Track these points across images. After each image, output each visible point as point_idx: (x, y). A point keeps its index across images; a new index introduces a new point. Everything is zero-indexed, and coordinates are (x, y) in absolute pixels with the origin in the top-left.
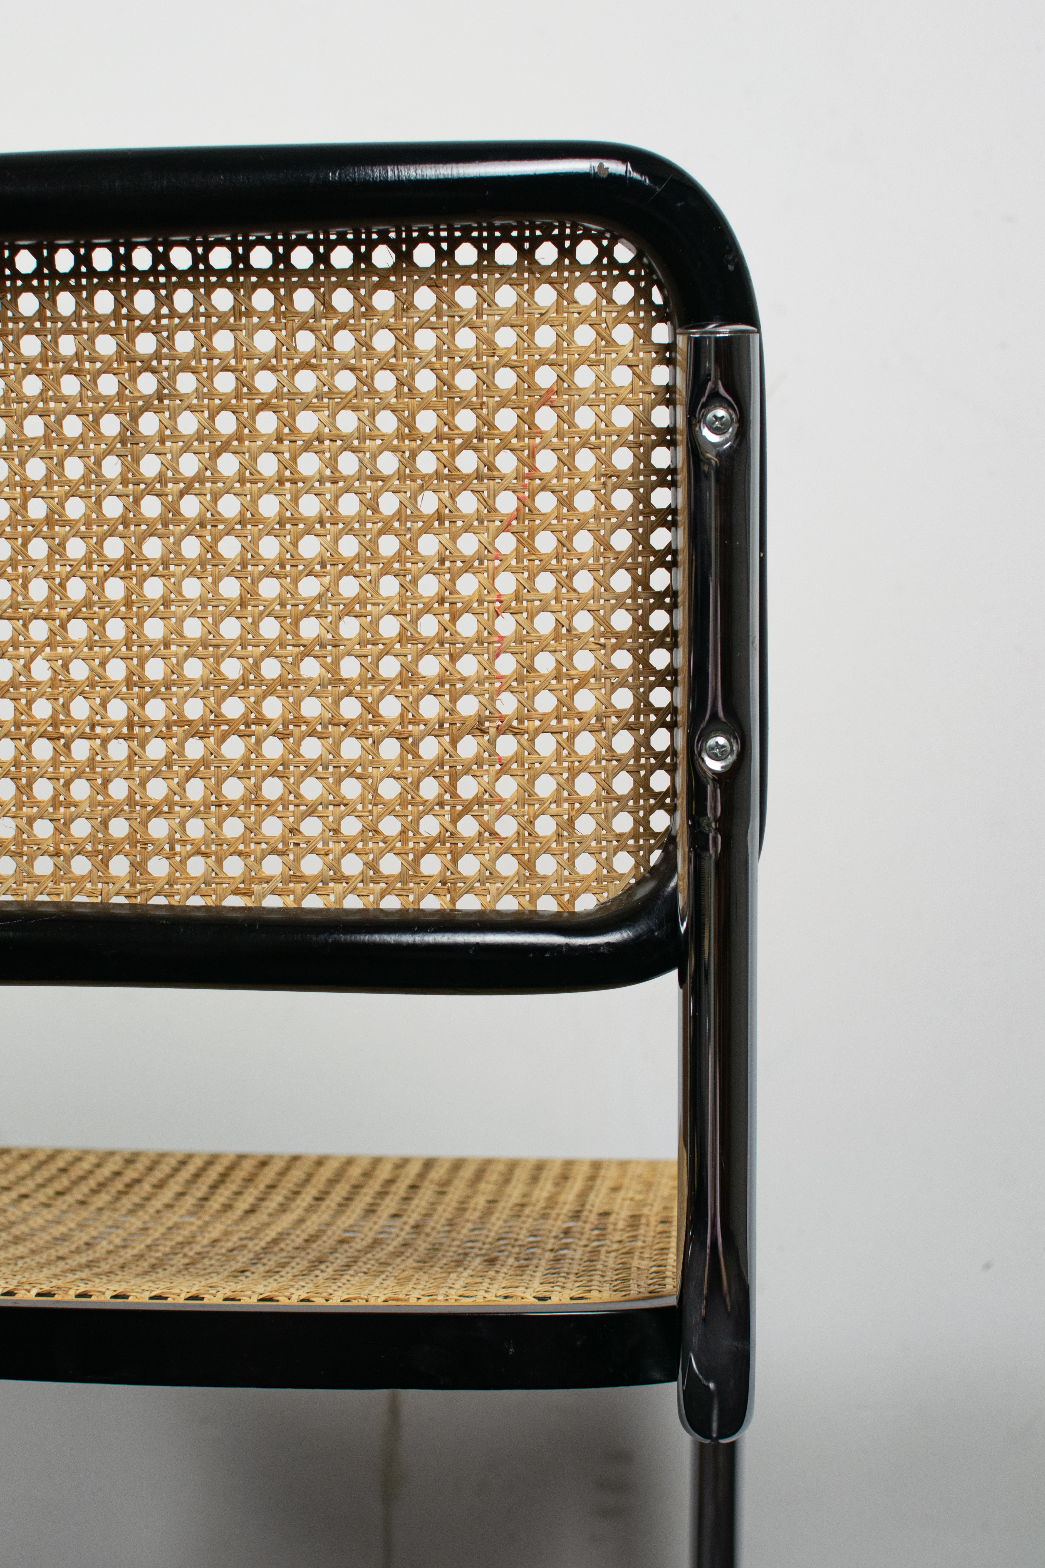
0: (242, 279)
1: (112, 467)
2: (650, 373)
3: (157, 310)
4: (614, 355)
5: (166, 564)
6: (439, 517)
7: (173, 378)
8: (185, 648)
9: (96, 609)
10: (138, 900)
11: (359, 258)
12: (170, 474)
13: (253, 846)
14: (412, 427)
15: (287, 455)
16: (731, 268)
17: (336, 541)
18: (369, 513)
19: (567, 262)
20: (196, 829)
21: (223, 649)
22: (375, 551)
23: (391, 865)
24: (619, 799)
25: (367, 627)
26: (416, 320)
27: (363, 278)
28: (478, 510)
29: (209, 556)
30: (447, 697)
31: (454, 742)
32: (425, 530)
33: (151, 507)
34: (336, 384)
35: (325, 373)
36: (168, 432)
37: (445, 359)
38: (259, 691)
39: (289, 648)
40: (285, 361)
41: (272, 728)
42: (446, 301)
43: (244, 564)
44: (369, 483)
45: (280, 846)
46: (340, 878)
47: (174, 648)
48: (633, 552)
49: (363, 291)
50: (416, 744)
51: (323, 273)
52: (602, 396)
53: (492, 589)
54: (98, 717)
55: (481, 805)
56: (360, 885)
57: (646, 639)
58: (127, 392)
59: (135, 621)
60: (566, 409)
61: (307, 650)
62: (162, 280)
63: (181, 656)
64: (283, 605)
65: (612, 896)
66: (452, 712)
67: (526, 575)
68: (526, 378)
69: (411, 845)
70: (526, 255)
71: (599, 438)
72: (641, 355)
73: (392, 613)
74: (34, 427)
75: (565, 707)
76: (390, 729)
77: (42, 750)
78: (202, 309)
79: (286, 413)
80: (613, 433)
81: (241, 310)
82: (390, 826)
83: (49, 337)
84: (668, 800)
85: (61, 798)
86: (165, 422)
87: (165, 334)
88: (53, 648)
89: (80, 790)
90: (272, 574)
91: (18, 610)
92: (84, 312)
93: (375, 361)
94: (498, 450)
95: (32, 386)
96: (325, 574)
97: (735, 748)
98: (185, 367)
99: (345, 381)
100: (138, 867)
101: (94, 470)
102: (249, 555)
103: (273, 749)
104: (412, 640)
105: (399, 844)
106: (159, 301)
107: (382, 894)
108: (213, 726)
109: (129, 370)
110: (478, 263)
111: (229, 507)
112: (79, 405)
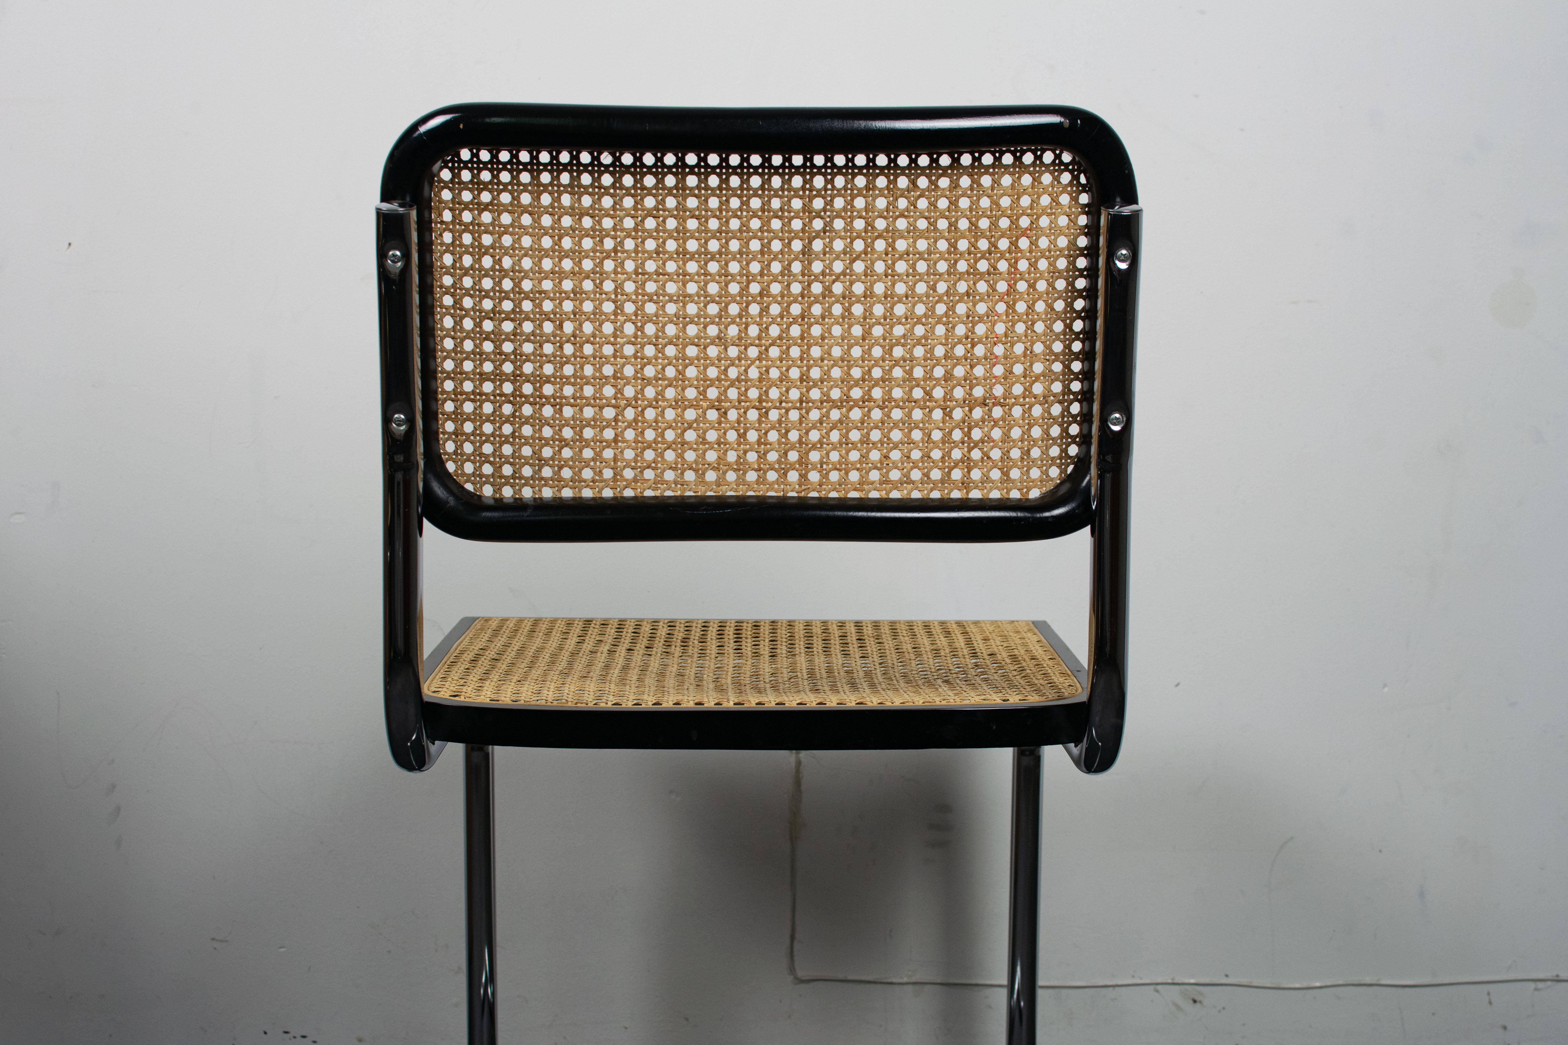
0: (871, 171)
1: (796, 267)
2: (1077, 219)
3: (825, 186)
4: (1060, 210)
5: (823, 319)
6: (968, 294)
7: (832, 221)
8: (832, 362)
9: (784, 341)
10: (803, 494)
11: (932, 161)
12: (828, 271)
13: (864, 465)
14: (956, 248)
15: (890, 262)
16: (1127, 172)
17: (914, 306)
18: (931, 292)
19: (1038, 162)
20: (834, 456)
21: (852, 362)
22: (933, 312)
23: (936, 475)
24: (1053, 439)
25: (928, 351)
26: (960, 193)
27: (934, 171)
28: (987, 291)
29: (847, 314)
30: (968, 387)
31: (970, 411)
32: (960, 300)
33: (817, 288)
34: (917, 225)
35: (912, 220)
36: (828, 249)
37: (974, 213)
38: (870, 384)
39: (887, 362)
40: (891, 214)
41: (877, 404)
42: (976, 183)
43: (865, 319)
44: (932, 277)
45: (879, 465)
46: (910, 482)
47: (826, 362)
48: (1065, 312)
49: (933, 178)
50: (951, 411)
51: (913, 169)
52: (1053, 231)
53: (993, 332)
54: (784, 398)
55: (983, 443)
56: (920, 485)
57: (1070, 356)
58: (807, 228)
59: (806, 347)
60: (1034, 238)
61: (897, 363)
62: (829, 171)
63: (830, 366)
64: (884, 340)
65: (1048, 490)
66: (970, 395)
67: (1010, 324)
68: (1014, 222)
69: (947, 464)
70: (1018, 159)
71: (1050, 253)
72: (1073, 210)
73: (941, 344)
74: (755, 245)
75: (1028, 391)
76: (938, 404)
77: (753, 415)
78: (849, 186)
79: (890, 240)
80: (1058, 250)
81: (870, 187)
82: (936, 454)
83: (766, 199)
84: (1078, 440)
85: (763, 440)
86: (827, 244)
87: (829, 199)
88: (761, 361)
89: (773, 436)
90: (880, 324)
91: (742, 341)
92: (786, 186)
93: (938, 214)
94: (999, 259)
95: (755, 224)
96: (907, 324)
97: (1125, 419)
98: (838, 216)
99: (922, 224)
100: (803, 477)
101: (787, 268)
102: (868, 313)
103: (877, 414)
104: (951, 358)
105: (940, 464)
106: (827, 182)
107: (932, 490)
108: (846, 402)
109: (808, 217)
110: (994, 163)
111: (858, 288)
112: (780, 234)
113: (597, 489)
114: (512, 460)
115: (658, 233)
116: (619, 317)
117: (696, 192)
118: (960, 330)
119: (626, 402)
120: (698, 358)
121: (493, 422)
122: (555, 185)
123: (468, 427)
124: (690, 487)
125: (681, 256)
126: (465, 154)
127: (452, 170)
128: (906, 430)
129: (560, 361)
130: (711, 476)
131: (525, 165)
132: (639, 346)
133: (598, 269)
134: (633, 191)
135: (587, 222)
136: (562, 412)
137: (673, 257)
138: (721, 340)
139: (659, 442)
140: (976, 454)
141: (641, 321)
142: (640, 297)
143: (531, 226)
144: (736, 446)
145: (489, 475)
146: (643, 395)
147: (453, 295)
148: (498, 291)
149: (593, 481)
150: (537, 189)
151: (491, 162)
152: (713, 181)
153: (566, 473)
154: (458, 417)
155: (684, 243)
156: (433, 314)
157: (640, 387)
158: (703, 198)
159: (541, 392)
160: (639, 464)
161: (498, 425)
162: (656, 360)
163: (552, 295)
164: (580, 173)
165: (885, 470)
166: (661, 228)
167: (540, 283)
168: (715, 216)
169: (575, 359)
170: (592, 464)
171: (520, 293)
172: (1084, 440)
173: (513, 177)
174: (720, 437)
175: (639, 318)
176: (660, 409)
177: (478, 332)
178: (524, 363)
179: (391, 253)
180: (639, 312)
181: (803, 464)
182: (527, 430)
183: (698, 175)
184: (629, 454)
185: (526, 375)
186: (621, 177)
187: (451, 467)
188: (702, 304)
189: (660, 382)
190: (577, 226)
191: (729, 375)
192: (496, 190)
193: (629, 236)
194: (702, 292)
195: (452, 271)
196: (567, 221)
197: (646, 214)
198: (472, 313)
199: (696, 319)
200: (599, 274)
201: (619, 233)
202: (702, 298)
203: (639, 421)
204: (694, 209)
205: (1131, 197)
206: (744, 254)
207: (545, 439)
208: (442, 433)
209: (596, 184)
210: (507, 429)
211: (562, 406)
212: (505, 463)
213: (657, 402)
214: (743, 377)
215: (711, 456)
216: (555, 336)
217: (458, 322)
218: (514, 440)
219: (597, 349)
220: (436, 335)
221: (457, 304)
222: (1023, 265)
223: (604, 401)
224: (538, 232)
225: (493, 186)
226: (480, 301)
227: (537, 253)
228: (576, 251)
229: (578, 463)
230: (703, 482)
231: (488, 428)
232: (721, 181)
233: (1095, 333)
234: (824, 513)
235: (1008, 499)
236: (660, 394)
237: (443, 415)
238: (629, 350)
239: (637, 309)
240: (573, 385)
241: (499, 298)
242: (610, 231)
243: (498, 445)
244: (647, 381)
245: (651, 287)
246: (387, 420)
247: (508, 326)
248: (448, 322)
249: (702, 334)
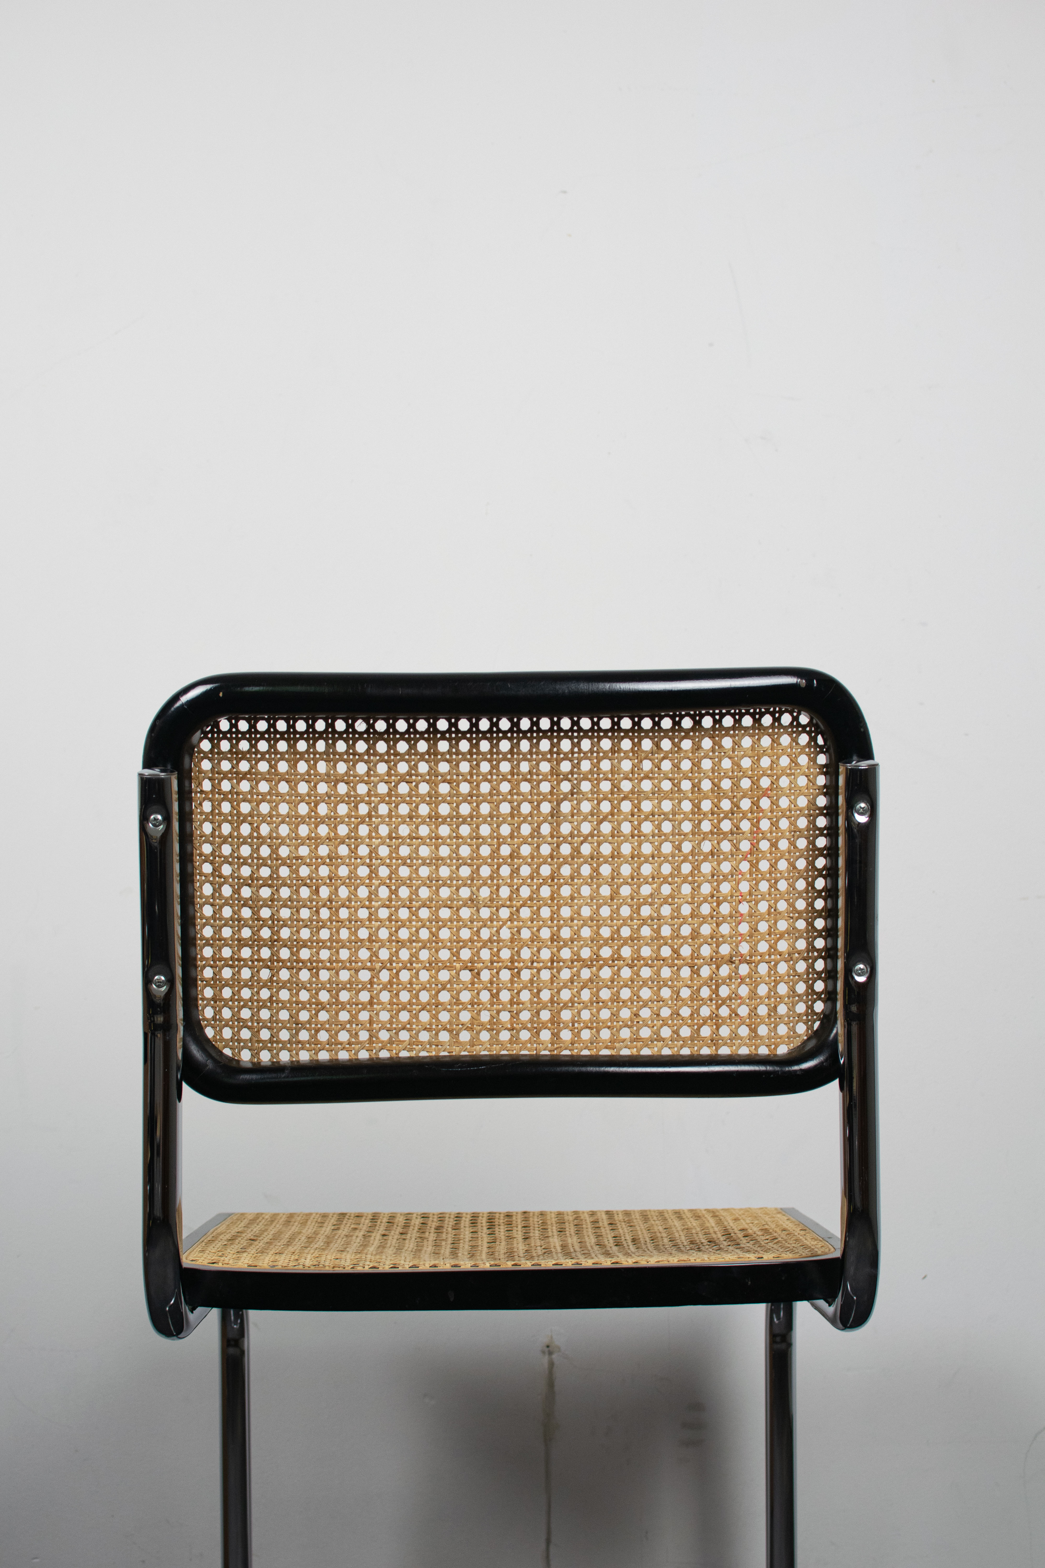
0: (616, 734)
1: (546, 829)
2: (816, 779)
3: (572, 750)
4: (799, 771)
5: (572, 879)
6: (712, 853)
7: (579, 784)
8: (582, 922)
9: (535, 902)
10: (555, 1052)
11: (675, 723)
12: (576, 832)
13: (615, 1023)
14: (699, 809)
15: (636, 823)
16: (862, 730)
17: (660, 866)
18: (677, 852)
19: (776, 724)
20: (586, 1015)
21: (601, 922)
22: (679, 871)
23: (685, 1032)
24: (799, 996)
25: (675, 909)
26: (702, 754)
27: (677, 734)
28: (731, 850)
29: (595, 874)
30: (715, 945)
31: (718, 968)
32: (705, 860)
33: (565, 849)
34: (662, 786)
35: (656, 781)
36: (575, 811)
37: (716, 774)
38: (619, 943)
39: (635, 921)
40: (636, 775)
41: (626, 963)
42: (717, 744)
43: (613, 879)
44: (677, 837)
45: (629, 1023)
46: (660, 1039)
47: (575, 922)
48: (807, 870)
49: (676, 740)
50: (698, 969)
51: (657, 731)
52: (793, 791)
53: (737, 890)
54: (535, 958)
55: (731, 1000)
56: (670, 1042)
57: (813, 913)
58: (555, 791)
59: (556, 907)
60: (775, 798)
61: (644, 922)
62: (575, 734)
63: (580, 925)
64: (632, 899)
65: (795, 1046)
66: (717, 952)
67: (754, 882)
68: (755, 783)
69: (696, 1021)
70: (757, 722)
71: (791, 812)
72: (812, 770)
73: (687, 902)
74: (505, 808)
75: (773, 949)
76: (686, 962)
77: (505, 975)
78: (595, 749)
79: (636, 802)
80: (798, 810)
81: (615, 749)
82: (685, 1012)
83: (515, 763)
84: (823, 996)
85: (515, 1000)
86: (575, 806)
87: (576, 761)
88: (512, 922)
89: (525, 996)
90: (627, 883)
91: (493, 902)
92: (534, 750)
93: (681, 775)
94: (742, 819)
95: (505, 787)
96: (654, 883)
97: (869, 970)
98: (585, 778)
99: (666, 785)
100: (556, 1035)
101: (536, 830)
102: (616, 873)
103: (626, 973)
104: (698, 916)
105: (690, 1021)
106: (574, 745)
107: (682, 1047)
108: (596, 961)
109: (556, 780)
110: (734, 725)
111: (606, 849)
112: (530, 797)
113: (353, 1052)
114: (269, 1024)
115: (411, 798)
116: (374, 881)
117: (448, 757)
118: (706, 889)
119: (380, 965)
120: (451, 920)
121: (251, 987)
122: (311, 753)
123: (227, 993)
124: (444, 1047)
125: (433, 820)
126: (224, 725)
127: (211, 740)
128: (655, 988)
129: (316, 925)
130: (465, 1036)
131: (282, 734)
132: (393, 909)
133: (353, 834)
134: (386, 757)
135: (342, 788)
136: (318, 975)
137: (425, 821)
138: (473, 902)
139: (414, 1004)
140: (724, 1011)
141: (395, 884)
142: (394, 861)
143: (288, 794)
144: (489, 1006)
145: (247, 1040)
146: (398, 957)
147: (212, 863)
148: (256, 858)
149: (350, 1043)
150: (294, 757)
151: (249, 731)
152: (464, 746)
153: (323, 1036)
154: (217, 982)
155: (437, 807)
156: (193, 882)
157: (394, 950)
158: (454, 763)
159: (298, 957)
160: (394, 1026)
161: (255, 990)
162: (410, 922)
163: (308, 861)
164: (335, 741)
165: (635, 1028)
166: (413, 793)
167: (297, 849)
168: (466, 780)
169: (331, 923)
170: (348, 1026)
171: (277, 860)
172: (830, 996)
173: (270, 746)
174: (473, 997)
175: (393, 881)
176: (414, 971)
177: (237, 899)
178: (282, 928)
179: (152, 817)
180: (393, 876)
181: (555, 1023)
182: (284, 995)
183: (449, 740)
184: (384, 1016)
185: (284, 940)
186: (375, 744)
187: (209, 1032)
188: (455, 867)
189: (414, 944)
190: (333, 792)
191: (481, 936)
192: (254, 759)
193: (383, 801)
194: (454, 855)
195: (211, 839)
196: (322, 788)
197: (399, 780)
198: (231, 880)
199: (449, 882)
200: (353, 839)
201: (373, 799)
202: (454, 861)
203: (394, 983)
204: (446, 774)
205: (868, 754)
206: (494, 817)
207: (303, 1003)
208: (201, 999)
209: (351, 751)
210: (265, 994)
211: (318, 970)
212: (262, 1027)
213: (411, 964)
214: (495, 938)
215: (465, 1016)
216: (311, 901)
217: (217, 890)
218: (272, 1004)
219: (353, 913)
220: (196, 903)
221: (216, 871)
222: (765, 825)
223: (360, 964)
224: (294, 799)
225: (251, 756)
226: (239, 868)
227: (295, 820)
228: (332, 817)
229: (335, 1026)
230: (458, 1043)
231: (246, 993)
232: (472, 746)
233: (837, 890)
234: (576, 1069)
235: (757, 1055)
236: (414, 956)
237: (202, 981)
238: (384, 913)
239: (391, 873)
240: (330, 948)
241: (257, 865)
242: (365, 797)
243: (255, 1010)
244: (401, 944)
245: (404, 851)
246: (147, 980)
247: (265, 892)
248: (207, 890)
249: (455, 896)
